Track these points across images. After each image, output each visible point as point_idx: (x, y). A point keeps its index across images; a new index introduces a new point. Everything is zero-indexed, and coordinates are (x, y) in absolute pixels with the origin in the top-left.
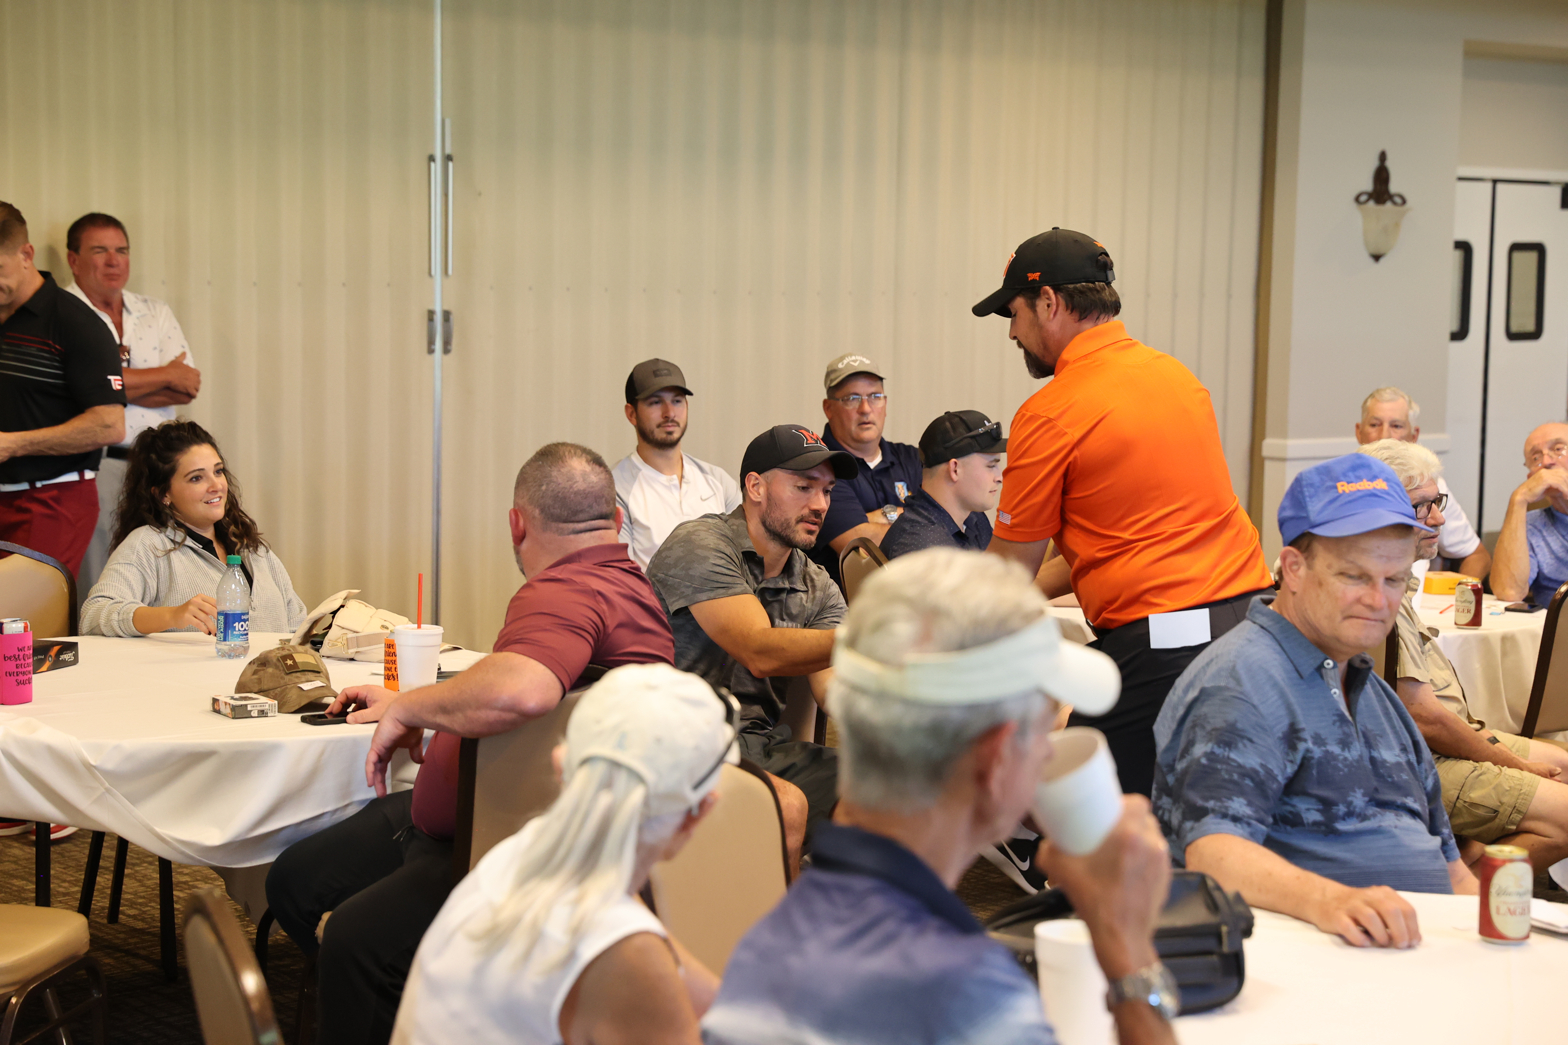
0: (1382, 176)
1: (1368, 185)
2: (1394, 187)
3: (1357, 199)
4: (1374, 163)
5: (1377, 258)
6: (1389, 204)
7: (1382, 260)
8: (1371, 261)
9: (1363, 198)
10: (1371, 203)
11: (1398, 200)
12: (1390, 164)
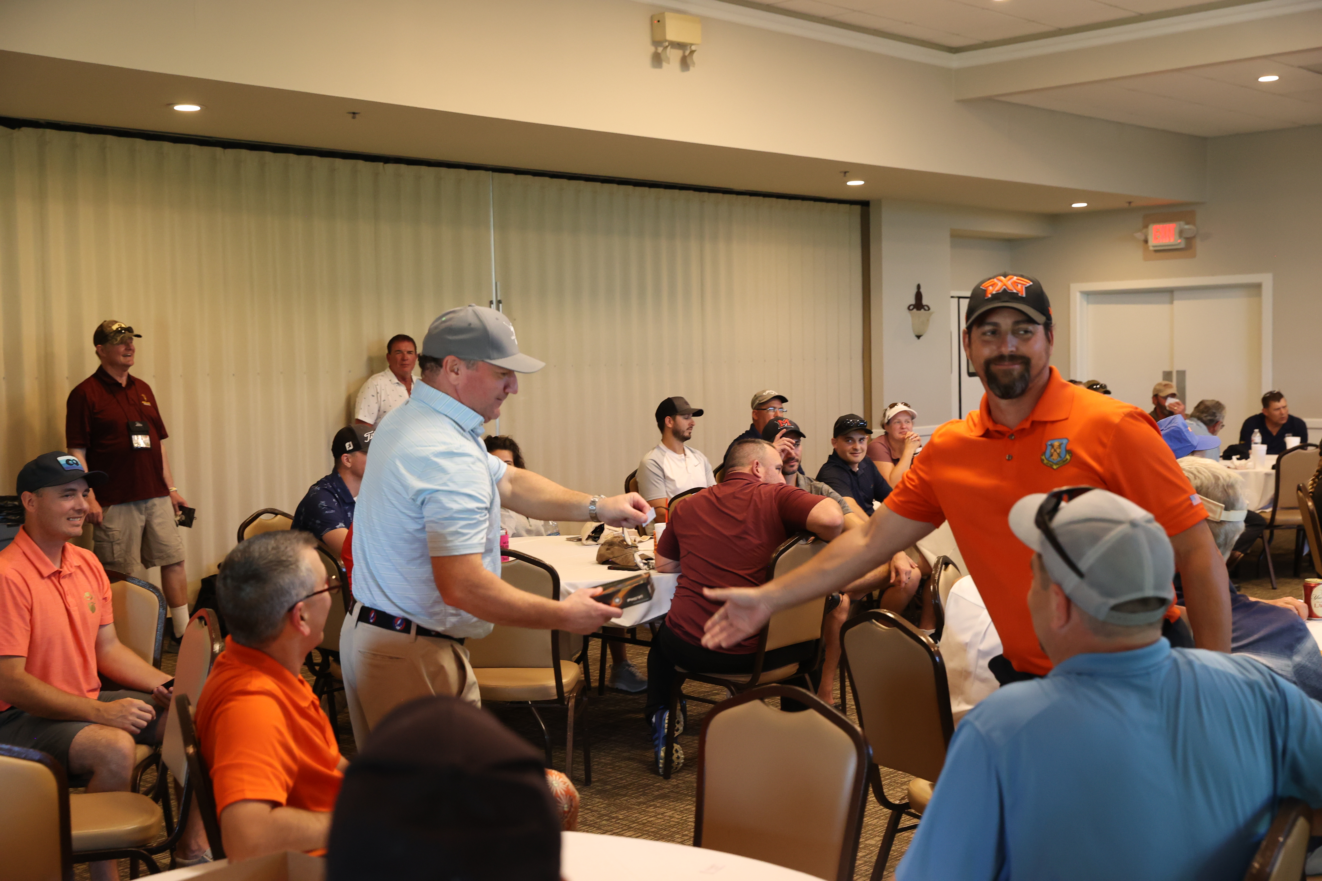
0: (919, 296)
1: (912, 301)
3: (909, 308)
4: (914, 291)
5: (919, 337)
6: (922, 310)
7: (921, 338)
8: (916, 338)
9: (911, 307)
10: (915, 310)
11: (926, 308)
12: (922, 290)
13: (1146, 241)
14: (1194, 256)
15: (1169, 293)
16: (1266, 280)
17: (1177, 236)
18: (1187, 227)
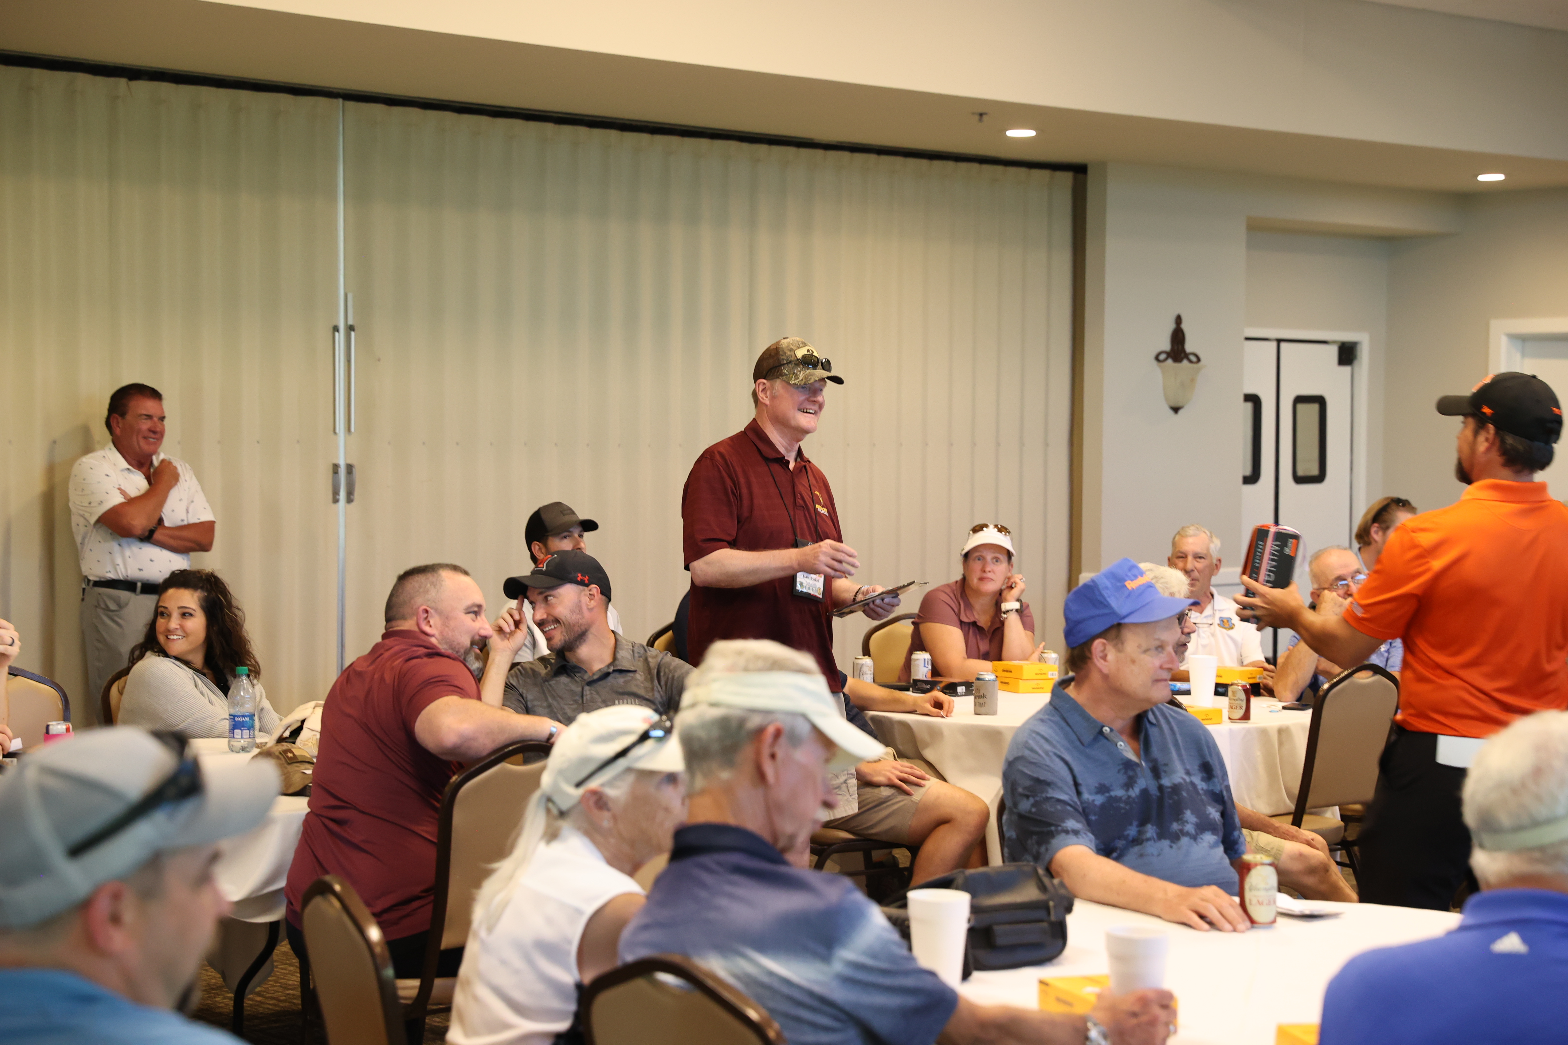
0: (1178, 337)
1: (1166, 346)
2: (1190, 347)
3: (1157, 358)
4: (1171, 326)
6: (1185, 362)
7: (1181, 412)
8: (1171, 412)
9: (1162, 357)
10: (1170, 361)
11: (1193, 358)
12: (1184, 326)
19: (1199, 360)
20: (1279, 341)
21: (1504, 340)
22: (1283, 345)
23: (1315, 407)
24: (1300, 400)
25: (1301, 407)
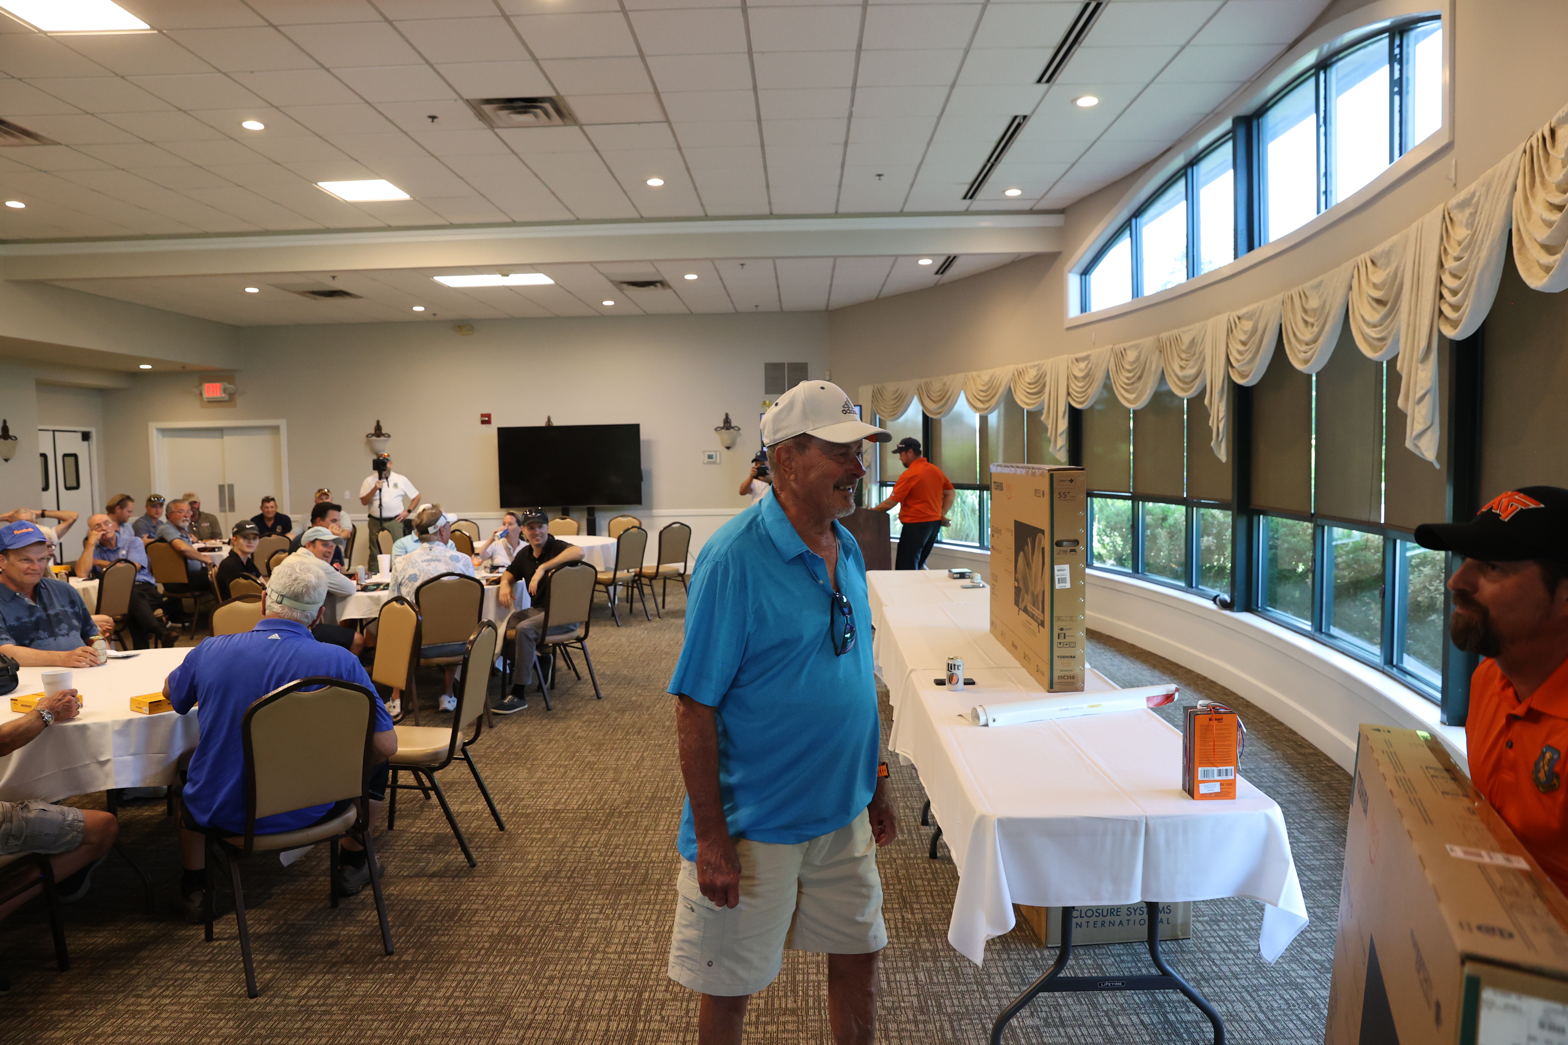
0: (5, 429)
2: (11, 433)
5: (6, 460)
6: (9, 440)
7: (9, 462)
8: (4, 462)
10: (2, 440)
11: (13, 438)
12: (8, 424)
13: (201, 394)
14: (235, 406)
15: (220, 431)
16: (282, 423)
17: (222, 392)
18: (229, 386)
19: (16, 438)
20: (54, 431)
21: (155, 431)
22: (56, 433)
23: (72, 459)
24: (65, 456)
25: (66, 458)
